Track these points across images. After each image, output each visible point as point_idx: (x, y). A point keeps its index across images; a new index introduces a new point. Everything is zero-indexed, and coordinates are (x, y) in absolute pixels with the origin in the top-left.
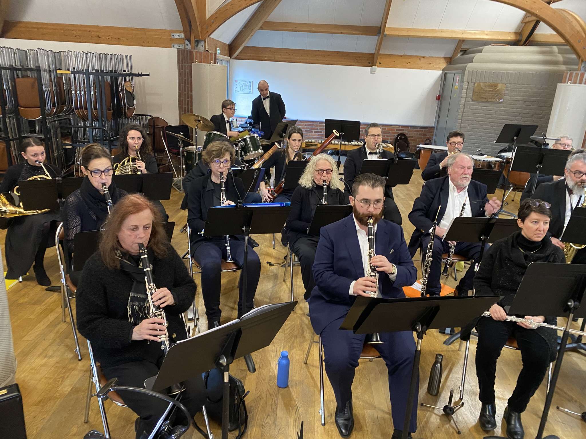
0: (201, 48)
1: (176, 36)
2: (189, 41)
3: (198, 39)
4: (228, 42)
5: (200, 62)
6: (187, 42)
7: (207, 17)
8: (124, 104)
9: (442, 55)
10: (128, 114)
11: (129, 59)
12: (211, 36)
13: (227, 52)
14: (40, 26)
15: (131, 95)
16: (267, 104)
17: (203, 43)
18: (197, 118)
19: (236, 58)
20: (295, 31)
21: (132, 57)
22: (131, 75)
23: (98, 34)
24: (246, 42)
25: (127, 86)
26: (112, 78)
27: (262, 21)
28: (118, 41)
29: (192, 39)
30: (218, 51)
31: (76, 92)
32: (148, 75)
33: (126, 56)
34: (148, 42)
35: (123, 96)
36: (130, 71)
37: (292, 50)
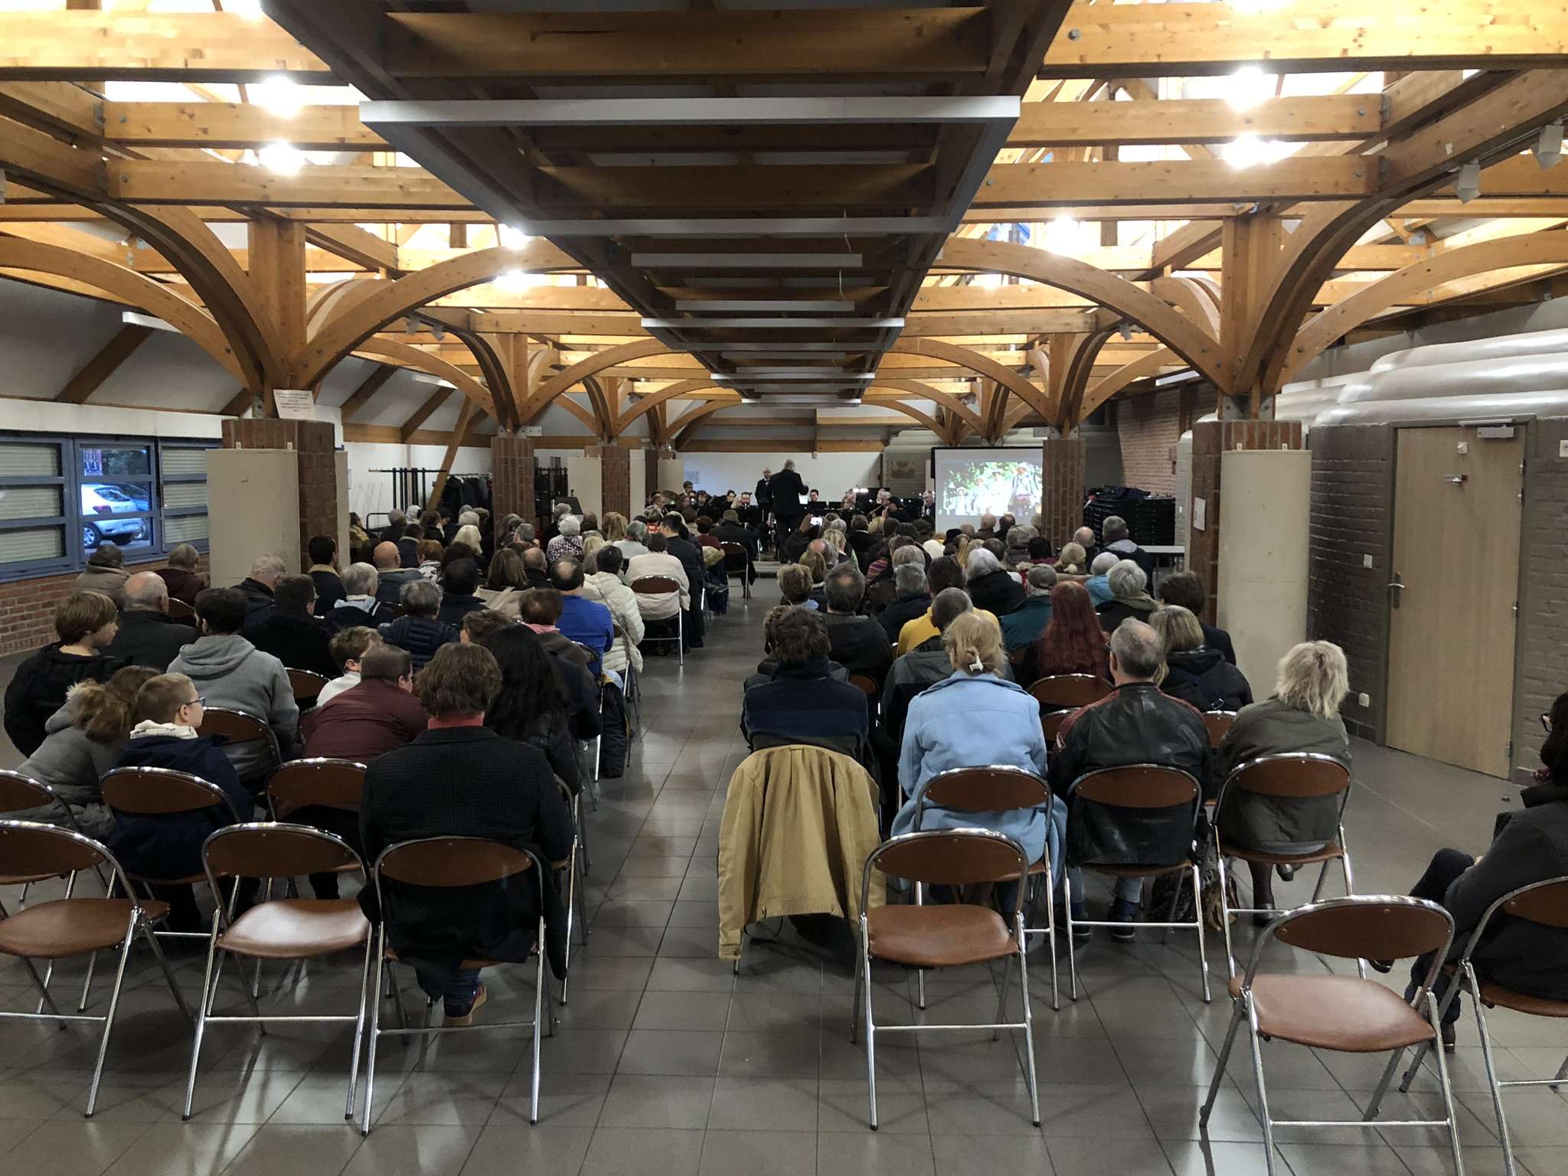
0: (663, 449)
2: (654, 444)
9: (879, 438)
17: (661, 445)
19: (683, 451)
29: (656, 442)
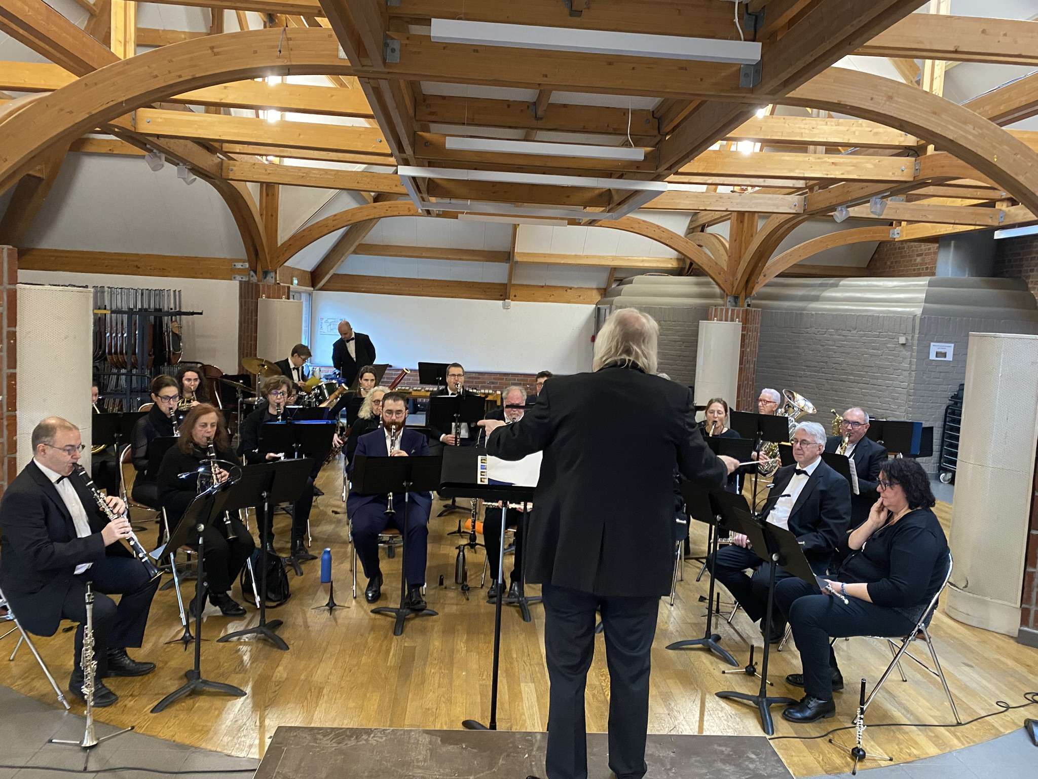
0: (270, 280)
1: (239, 266)
2: (255, 272)
3: (266, 270)
4: (309, 269)
5: (268, 297)
6: (252, 273)
7: (279, 244)
8: (169, 348)
9: (594, 286)
10: (173, 361)
11: (177, 294)
12: (286, 264)
13: (309, 281)
14: (62, 254)
15: (177, 338)
16: (351, 347)
17: (273, 274)
18: (260, 362)
19: (321, 289)
20: (401, 256)
21: (182, 293)
22: (181, 313)
23: (136, 263)
24: (334, 268)
25: (173, 327)
26: (155, 318)
27: (356, 244)
28: (162, 272)
29: (259, 269)
30: (295, 282)
31: (111, 335)
32: (201, 314)
33: (175, 291)
34: (202, 274)
35: (169, 340)
36: (178, 310)
37: (399, 279)
